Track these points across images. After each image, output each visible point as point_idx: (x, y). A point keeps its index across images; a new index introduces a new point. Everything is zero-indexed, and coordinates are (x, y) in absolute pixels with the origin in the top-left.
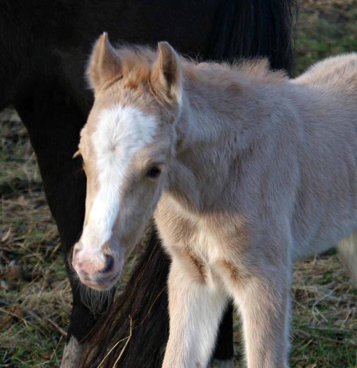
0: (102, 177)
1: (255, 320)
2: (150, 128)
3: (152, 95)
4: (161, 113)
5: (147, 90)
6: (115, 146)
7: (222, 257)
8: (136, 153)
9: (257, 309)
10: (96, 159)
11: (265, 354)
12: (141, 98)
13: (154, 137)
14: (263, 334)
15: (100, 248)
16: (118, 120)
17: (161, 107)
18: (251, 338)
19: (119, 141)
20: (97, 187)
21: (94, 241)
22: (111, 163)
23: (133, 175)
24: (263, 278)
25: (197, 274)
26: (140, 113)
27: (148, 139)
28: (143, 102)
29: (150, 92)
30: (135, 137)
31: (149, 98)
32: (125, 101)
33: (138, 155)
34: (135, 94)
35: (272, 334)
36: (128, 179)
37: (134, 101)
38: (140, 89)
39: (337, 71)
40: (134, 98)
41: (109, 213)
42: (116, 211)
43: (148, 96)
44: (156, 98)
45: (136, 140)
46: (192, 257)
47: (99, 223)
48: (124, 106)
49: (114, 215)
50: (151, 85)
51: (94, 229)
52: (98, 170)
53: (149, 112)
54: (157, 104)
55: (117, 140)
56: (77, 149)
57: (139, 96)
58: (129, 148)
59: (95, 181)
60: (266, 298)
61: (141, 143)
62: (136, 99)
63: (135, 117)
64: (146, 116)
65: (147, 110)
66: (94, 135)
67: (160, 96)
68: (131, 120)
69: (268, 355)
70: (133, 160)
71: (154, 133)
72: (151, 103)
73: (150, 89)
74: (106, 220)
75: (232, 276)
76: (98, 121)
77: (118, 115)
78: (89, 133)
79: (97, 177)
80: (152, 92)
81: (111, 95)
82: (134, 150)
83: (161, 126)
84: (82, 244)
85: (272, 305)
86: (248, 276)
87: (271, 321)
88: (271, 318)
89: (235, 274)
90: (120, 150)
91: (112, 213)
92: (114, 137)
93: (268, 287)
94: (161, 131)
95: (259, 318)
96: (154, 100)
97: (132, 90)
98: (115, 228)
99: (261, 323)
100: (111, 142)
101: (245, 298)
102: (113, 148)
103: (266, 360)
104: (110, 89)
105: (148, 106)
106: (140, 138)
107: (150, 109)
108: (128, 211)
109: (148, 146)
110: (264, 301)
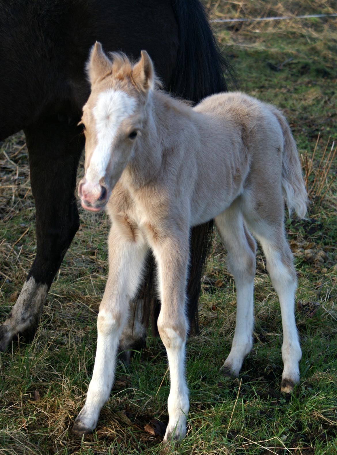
0: (99, 136)
1: (167, 266)
2: (132, 105)
3: (133, 85)
4: (139, 97)
5: (130, 82)
6: (109, 115)
7: (148, 222)
8: (123, 121)
9: (169, 260)
10: (95, 124)
11: (174, 289)
12: (126, 86)
13: (134, 111)
14: (173, 276)
15: (98, 182)
16: (111, 99)
17: (138, 93)
18: (165, 279)
19: (112, 112)
20: (96, 142)
21: (94, 177)
22: (106, 126)
23: (120, 135)
24: (174, 239)
25: (131, 235)
26: (126, 95)
27: (131, 113)
28: (128, 88)
29: (132, 83)
30: (122, 110)
31: (131, 87)
32: (116, 87)
33: (124, 122)
34: (122, 83)
35: (179, 276)
36: (117, 137)
37: (122, 88)
38: (126, 81)
39: (220, 104)
40: (122, 86)
41: (104, 159)
42: (109, 159)
43: (131, 85)
44: (136, 87)
45: (123, 112)
46: (129, 223)
47: (98, 165)
48: (115, 90)
49: (107, 161)
50: (133, 79)
51: (94, 169)
52: (97, 131)
53: (132, 95)
54: (136, 91)
55: (111, 111)
56: (80, 120)
57: (125, 85)
58: (118, 117)
59: (95, 139)
60: (176, 252)
61: (126, 115)
62: (123, 86)
63: (123, 97)
64: (129, 97)
65: (130, 94)
66: (94, 109)
67: (138, 86)
68: (120, 99)
69: (176, 289)
70: (121, 126)
71: (134, 109)
72: (133, 90)
73: (132, 81)
74: (102, 163)
75: (154, 236)
76: (97, 100)
77: (112, 96)
78: (90, 108)
79: (96, 136)
80: (133, 83)
81: (105, 84)
82: (122, 118)
83: (139, 105)
84: (86, 179)
85: (180, 257)
86: (165, 237)
87: (178, 267)
88: (178, 265)
89: (156, 235)
90: (113, 118)
91: (106, 159)
92: (108, 110)
93: (177, 244)
94: (139, 108)
95: (170, 266)
96: (135, 88)
97: (121, 81)
98: (108, 169)
99: (172, 269)
100: (106, 113)
101: (162, 251)
102: (108, 117)
103: (174, 293)
104: (104, 81)
105: (131, 91)
106: (125, 111)
107: (132, 93)
108: (116, 159)
109: (131, 117)
110: (175, 253)
